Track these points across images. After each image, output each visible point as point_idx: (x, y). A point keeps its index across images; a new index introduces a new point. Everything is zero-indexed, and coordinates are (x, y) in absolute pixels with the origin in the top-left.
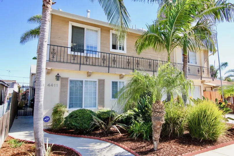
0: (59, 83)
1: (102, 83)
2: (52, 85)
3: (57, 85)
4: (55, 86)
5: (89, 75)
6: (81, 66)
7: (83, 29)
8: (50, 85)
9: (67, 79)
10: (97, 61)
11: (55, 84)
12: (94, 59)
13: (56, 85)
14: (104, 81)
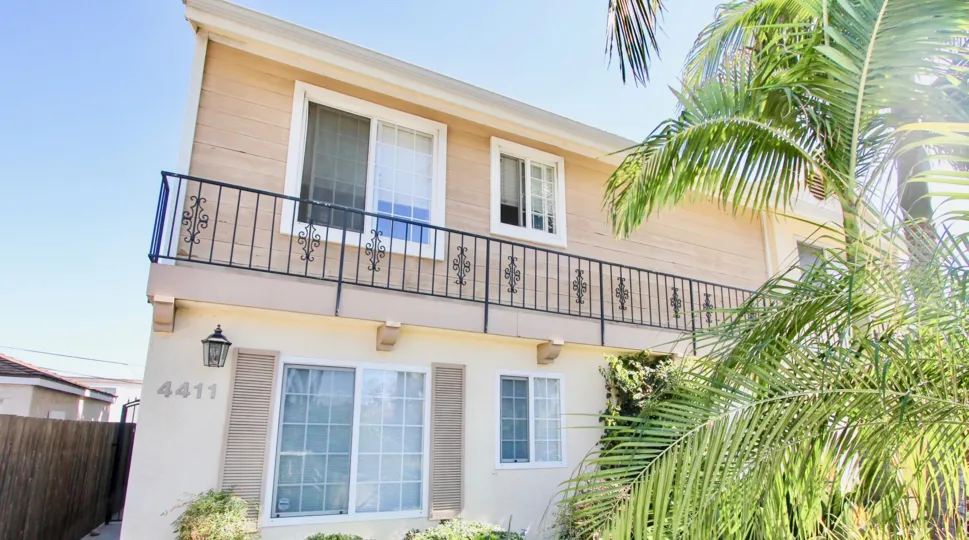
0: (222, 377)
1: (450, 381)
2: (184, 392)
3: (213, 388)
4: (199, 397)
5: (387, 341)
6: (346, 291)
7: (366, 122)
8: (174, 388)
9: (270, 358)
10: (426, 273)
11: (199, 388)
12: (412, 266)
13: (206, 393)
14: (460, 371)
